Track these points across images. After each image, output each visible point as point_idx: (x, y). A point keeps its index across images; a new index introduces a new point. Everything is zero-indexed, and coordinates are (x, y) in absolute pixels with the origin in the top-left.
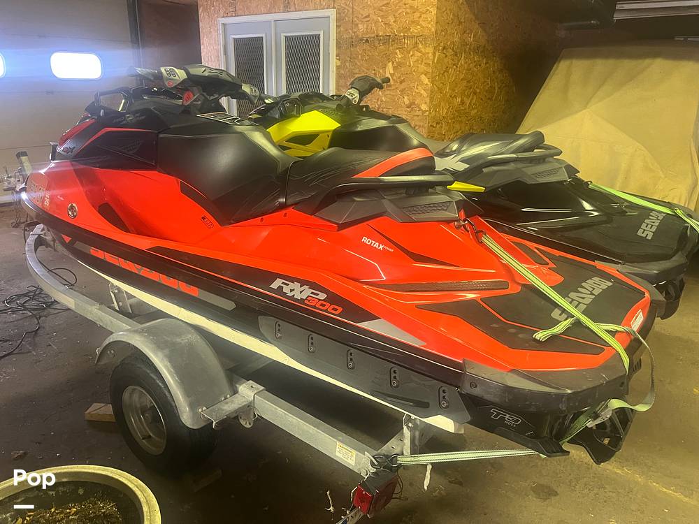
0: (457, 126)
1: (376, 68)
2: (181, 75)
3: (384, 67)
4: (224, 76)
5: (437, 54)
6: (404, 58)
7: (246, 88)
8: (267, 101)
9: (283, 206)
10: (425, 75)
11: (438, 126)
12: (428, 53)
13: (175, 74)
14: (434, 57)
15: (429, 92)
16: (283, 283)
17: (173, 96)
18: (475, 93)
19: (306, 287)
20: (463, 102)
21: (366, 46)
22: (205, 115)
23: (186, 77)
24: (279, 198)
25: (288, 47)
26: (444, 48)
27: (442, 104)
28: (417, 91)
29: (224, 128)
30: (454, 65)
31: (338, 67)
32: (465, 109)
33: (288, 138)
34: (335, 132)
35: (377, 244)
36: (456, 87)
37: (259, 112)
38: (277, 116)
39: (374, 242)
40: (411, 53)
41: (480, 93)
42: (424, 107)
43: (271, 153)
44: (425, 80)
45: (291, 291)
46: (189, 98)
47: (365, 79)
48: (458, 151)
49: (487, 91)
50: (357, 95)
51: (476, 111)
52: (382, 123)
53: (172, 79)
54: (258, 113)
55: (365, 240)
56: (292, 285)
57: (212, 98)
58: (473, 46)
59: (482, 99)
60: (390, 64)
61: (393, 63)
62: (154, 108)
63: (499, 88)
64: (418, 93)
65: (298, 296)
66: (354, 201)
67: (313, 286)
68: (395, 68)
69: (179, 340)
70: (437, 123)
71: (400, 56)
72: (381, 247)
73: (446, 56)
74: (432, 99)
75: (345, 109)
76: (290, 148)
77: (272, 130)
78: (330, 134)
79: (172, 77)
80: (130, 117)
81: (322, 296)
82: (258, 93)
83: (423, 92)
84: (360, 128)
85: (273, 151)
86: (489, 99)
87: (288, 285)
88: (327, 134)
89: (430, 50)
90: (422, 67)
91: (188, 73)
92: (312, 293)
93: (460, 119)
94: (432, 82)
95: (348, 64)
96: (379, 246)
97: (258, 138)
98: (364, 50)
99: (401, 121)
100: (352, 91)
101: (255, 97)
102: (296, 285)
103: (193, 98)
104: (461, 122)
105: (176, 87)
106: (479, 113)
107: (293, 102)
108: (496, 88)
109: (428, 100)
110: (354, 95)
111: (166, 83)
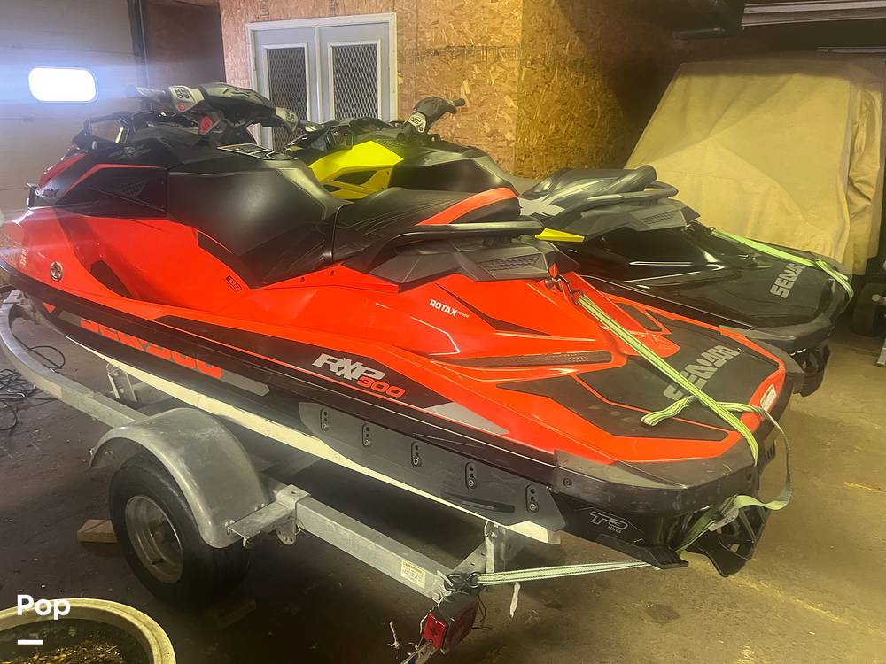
0: (551, 160)
1: (448, 88)
2: (196, 95)
3: (459, 86)
4: (252, 98)
5: (524, 69)
6: (483, 74)
7: (281, 113)
8: (308, 129)
9: (329, 262)
10: (510, 95)
11: (527, 160)
12: (513, 68)
13: (188, 95)
14: (520, 72)
15: (516, 117)
16: (329, 360)
17: (187, 123)
18: (572, 118)
19: (358, 364)
20: (557, 130)
21: (436, 60)
22: (228, 148)
23: (203, 99)
24: (324, 252)
25: (336, 60)
26: (532, 62)
27: (532, 132)
28: (500, 115)
29: (253, 164)
30: (546, 83)
31: (400, 86)
32: (561, 138)
33: (336, 176)
34: (397, 168)
35: (449, 308)
36: (549, 110)
37: (299, 143)
38: (322, 148)
39: (444, 306)
40: (492, 68)
41: (578, 118)
42: (509, 136)
43: (314, 195)
44: (510, 102)
45: (340, 369)
46: (207, 126)
47: (433, 100)
48: (551, 191)
49: (586, 116)
50: (423, 121)
51: (573, 140)
52: (455, 157)
53: (184, 102)
54: (298, 145)
55: (433, 303)
56: (341, 362)
57: (237, 125)
58: (568, 60)
59: (581, 126)
60: (465, 83)
61: (469, 80)
62: (162, 139)
63: (602, 112)
64: (501, 118)
65: (348, 376)
66: (420, 255)
67: (367, 362)
68: (472, 87)
69: (198, 435)
70: (526, 156)
71: (478, 73)
72: (454, 312)
73: (536, 72)
74: (518, 126)
75: (407, 139)
76: (340, 189)
77: (315, 166)
78: (390, 171)
79: (184, 99)
80: (130, 151)
81: (379, 375)
82: (296, 120)
83: (507, 117)
84: (428, 163)
85: (316, 192)
86: (590, 125)
87: (336, 361)
88: (385, 170)
89: (515, 64)
90: (506, 87)
91: (204, 94)
92: (366, 372)
93: (554, 151)
94: (519, 105)
95: (412, 82)
96: (451, 311)
97: (297, 176)
98: (433, 65)
99: (479, 153)
100: (418, 116)
101: (293, 124)
102: (346, 362)
103: (212, 126)
104: (555, 154)
105: (189, 111)
106: (578, 143)
107: (343, 130)
108: (599, 112)
109: (514, 128)
110: (420, 122)
111: (177, 107)
